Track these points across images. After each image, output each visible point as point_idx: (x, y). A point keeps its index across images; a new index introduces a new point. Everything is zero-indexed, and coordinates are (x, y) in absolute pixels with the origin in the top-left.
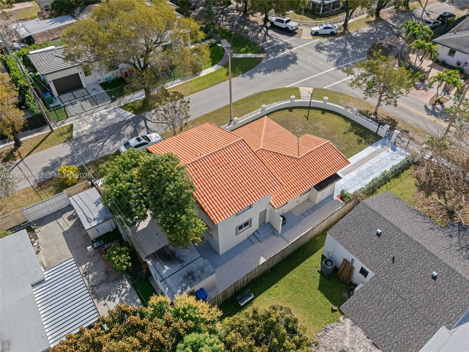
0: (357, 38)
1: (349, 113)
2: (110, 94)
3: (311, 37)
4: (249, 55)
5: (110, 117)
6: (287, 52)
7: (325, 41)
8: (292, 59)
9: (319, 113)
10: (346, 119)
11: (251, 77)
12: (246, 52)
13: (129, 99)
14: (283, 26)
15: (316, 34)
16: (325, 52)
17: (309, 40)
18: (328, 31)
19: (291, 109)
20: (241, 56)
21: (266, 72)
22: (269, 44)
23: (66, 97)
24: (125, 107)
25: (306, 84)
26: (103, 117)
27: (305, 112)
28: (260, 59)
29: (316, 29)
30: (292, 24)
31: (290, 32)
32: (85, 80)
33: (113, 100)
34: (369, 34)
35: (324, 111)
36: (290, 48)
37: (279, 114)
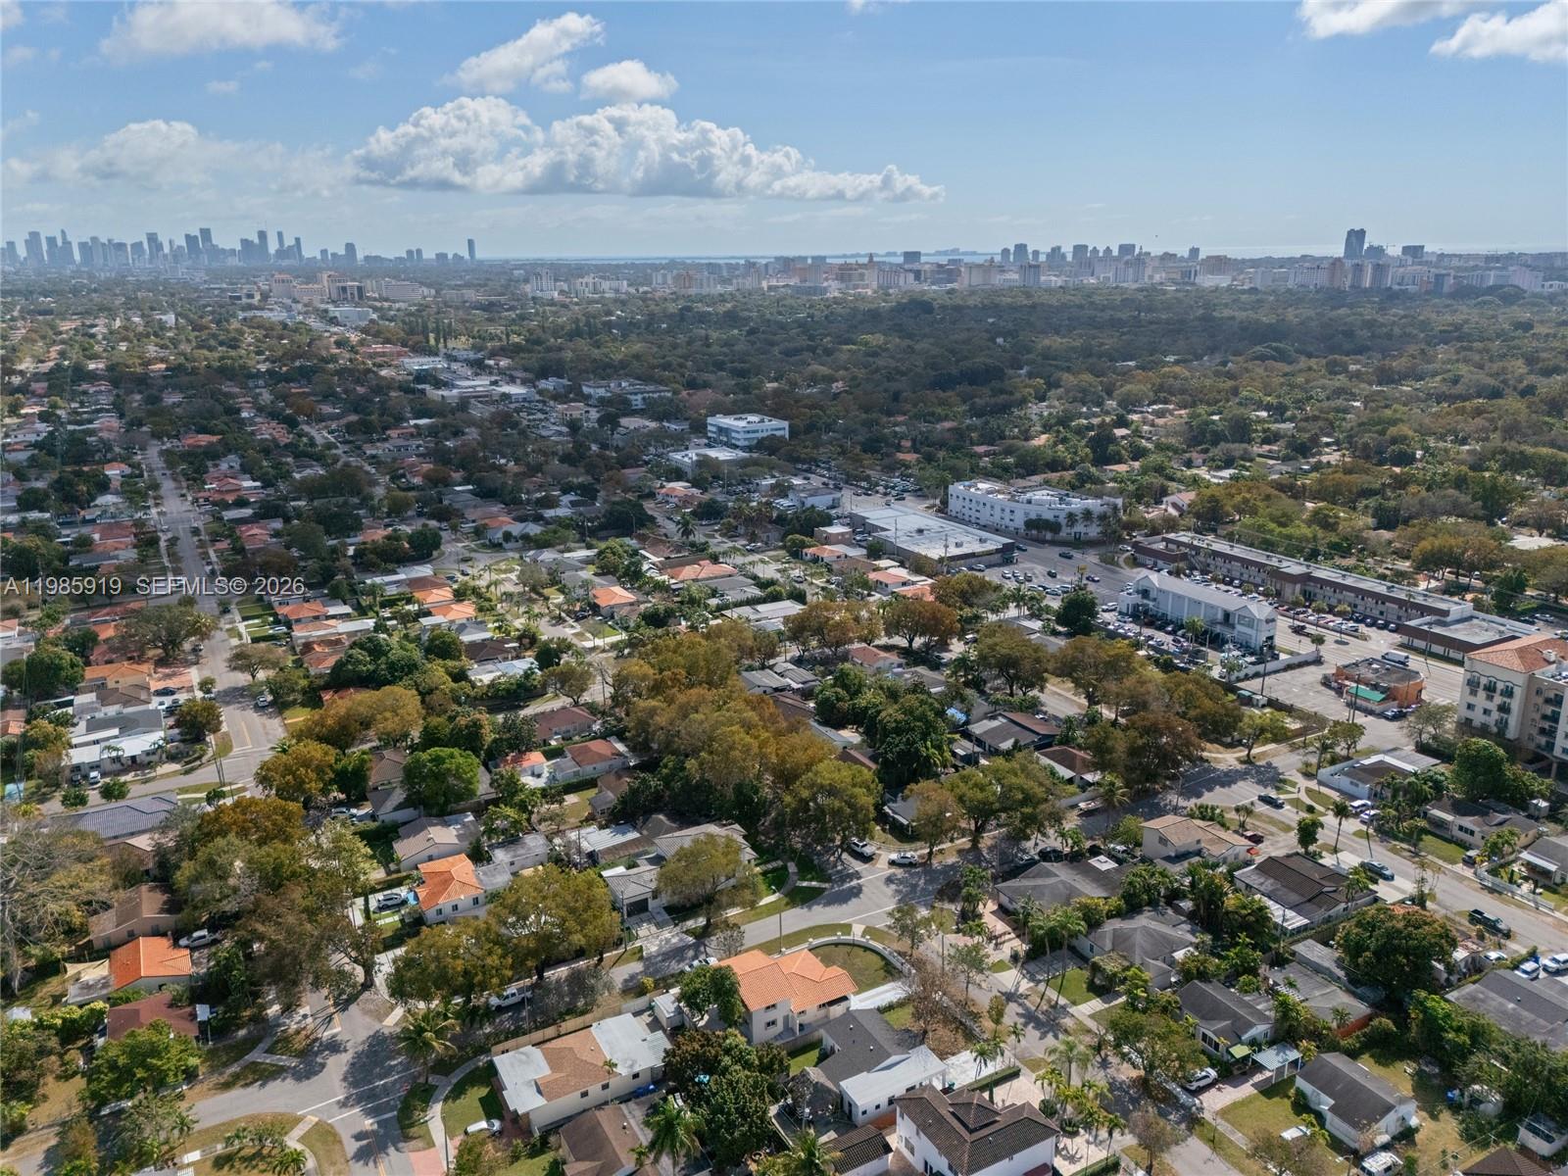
0: (936, 871)
1: (886, 953)
2: (673, 919)
3: (886, 866)
4: (814, 883)
5: (674, 941)
6: (854, 883)
7: (899, 872)
8: (856, 892)
9: (860, 951)
10: (883, 958)
11: (810, 908)
12: (811, 880)
13: (690, 924)
14: (858, 849)
15: (892, 863)
16: (893, 887)
17: (883, 870)
18: (906, 861)
19: (836, 945)
20: (805, 884)
21: (825, 905)
22: (838, 872)
23: (634, 919)
24: (687, 932)
25: (860, 922)
26: (668, 941)
27: (848, 948)
28: (824, 889)
29: (894, 856)
30: (868, 850)
31: (867, 859)
32: (652, 904)
33: (676, 925)
34: (953, 867)
35: (866, 949)
36: (859, 878)
37: (826, 949)
